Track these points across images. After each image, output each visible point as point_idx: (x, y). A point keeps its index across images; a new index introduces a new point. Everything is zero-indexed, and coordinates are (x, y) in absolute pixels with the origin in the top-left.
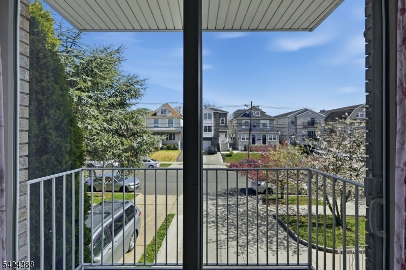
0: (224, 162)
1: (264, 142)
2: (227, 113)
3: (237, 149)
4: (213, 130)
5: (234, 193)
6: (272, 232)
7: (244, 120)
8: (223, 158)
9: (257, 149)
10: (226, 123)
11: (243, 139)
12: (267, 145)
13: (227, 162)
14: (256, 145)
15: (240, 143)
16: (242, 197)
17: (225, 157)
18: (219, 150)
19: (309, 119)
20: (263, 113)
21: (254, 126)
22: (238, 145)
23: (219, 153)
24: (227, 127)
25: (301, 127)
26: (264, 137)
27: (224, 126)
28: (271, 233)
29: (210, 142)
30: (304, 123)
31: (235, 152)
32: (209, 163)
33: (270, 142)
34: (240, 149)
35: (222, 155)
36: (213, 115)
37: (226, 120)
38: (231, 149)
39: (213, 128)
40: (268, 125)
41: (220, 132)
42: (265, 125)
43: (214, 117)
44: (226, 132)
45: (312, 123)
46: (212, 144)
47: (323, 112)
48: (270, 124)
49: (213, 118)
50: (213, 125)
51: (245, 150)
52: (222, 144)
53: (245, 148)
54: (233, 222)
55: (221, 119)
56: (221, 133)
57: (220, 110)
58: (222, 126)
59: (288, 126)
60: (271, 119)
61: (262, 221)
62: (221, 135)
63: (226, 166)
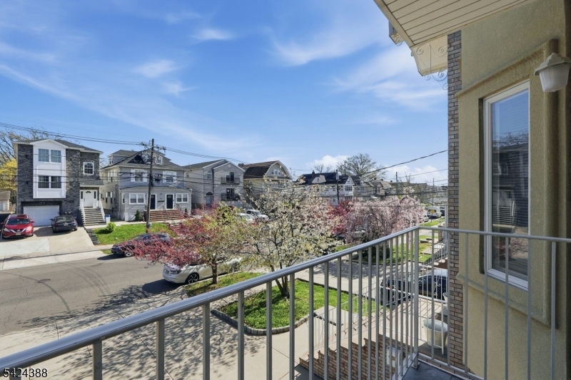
0: (94, 244)
1: (170, 205)
2: (98, 154)
3: (120, 219)
4: (64, 185)
5: (133, 296)
6: (215, 336)
7: (133, 168)
8: (91, 236)
9: (158, 216)
10: (97, 172)
11: (133, 200)
12: (173, 209)
13: (102, 243)
14: (156, 210)
15: (126, 208)
16: (150, 300)
17: (95, 236)
18: (81, 224)
19: (228, 174)
20: (166, 160)
21: (158, 180)
22: (122, 211)
23: (80, 229)
24: (98, 178)
25: (219, 183)
26: (170, 197)
27: (92, 177)
28: (215, 340)
29: (58, 207)
30: (222, 178)
31: (118, 224)
32: (54, 252)
33: (178, 205)
34: (127, 219)
35: (89, 232)
36: (63, 153)
37: (97, 167)
38: (108, 219)
39: (63, 180)
40: (175, 178)
41: (82, 188)
42: (170, 179)
43: (67, 158)
44: (97, 188)
45: (231, 179)
46: (61, 213)
47: (241, 165)
48: (178, 177)
49: (64, 159)
50: (64, 174)
51: (137, 219)
52: (87, 212)
53: (137, 215)
54: (148, 349)
55: (85, 163)
56: (84, 191)
57: (82, 147)
58: (86, 176)
59: (202, 182)
60: (181, 170)
61: (196, 326)
62: (84, 194)
63: (104, 251)
